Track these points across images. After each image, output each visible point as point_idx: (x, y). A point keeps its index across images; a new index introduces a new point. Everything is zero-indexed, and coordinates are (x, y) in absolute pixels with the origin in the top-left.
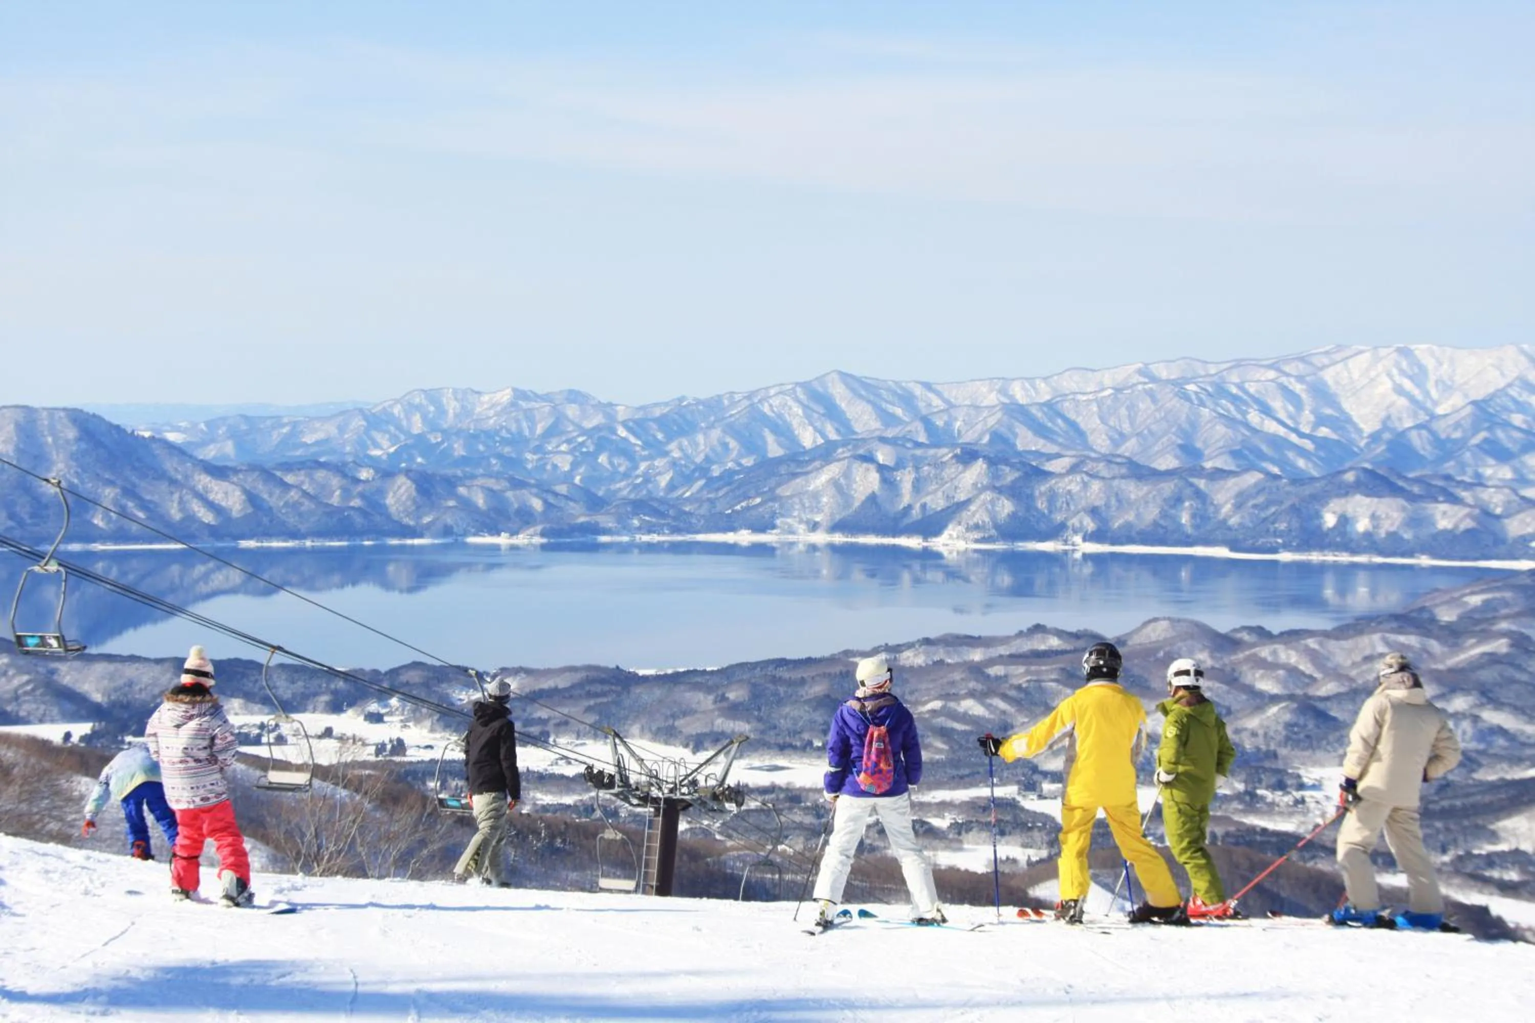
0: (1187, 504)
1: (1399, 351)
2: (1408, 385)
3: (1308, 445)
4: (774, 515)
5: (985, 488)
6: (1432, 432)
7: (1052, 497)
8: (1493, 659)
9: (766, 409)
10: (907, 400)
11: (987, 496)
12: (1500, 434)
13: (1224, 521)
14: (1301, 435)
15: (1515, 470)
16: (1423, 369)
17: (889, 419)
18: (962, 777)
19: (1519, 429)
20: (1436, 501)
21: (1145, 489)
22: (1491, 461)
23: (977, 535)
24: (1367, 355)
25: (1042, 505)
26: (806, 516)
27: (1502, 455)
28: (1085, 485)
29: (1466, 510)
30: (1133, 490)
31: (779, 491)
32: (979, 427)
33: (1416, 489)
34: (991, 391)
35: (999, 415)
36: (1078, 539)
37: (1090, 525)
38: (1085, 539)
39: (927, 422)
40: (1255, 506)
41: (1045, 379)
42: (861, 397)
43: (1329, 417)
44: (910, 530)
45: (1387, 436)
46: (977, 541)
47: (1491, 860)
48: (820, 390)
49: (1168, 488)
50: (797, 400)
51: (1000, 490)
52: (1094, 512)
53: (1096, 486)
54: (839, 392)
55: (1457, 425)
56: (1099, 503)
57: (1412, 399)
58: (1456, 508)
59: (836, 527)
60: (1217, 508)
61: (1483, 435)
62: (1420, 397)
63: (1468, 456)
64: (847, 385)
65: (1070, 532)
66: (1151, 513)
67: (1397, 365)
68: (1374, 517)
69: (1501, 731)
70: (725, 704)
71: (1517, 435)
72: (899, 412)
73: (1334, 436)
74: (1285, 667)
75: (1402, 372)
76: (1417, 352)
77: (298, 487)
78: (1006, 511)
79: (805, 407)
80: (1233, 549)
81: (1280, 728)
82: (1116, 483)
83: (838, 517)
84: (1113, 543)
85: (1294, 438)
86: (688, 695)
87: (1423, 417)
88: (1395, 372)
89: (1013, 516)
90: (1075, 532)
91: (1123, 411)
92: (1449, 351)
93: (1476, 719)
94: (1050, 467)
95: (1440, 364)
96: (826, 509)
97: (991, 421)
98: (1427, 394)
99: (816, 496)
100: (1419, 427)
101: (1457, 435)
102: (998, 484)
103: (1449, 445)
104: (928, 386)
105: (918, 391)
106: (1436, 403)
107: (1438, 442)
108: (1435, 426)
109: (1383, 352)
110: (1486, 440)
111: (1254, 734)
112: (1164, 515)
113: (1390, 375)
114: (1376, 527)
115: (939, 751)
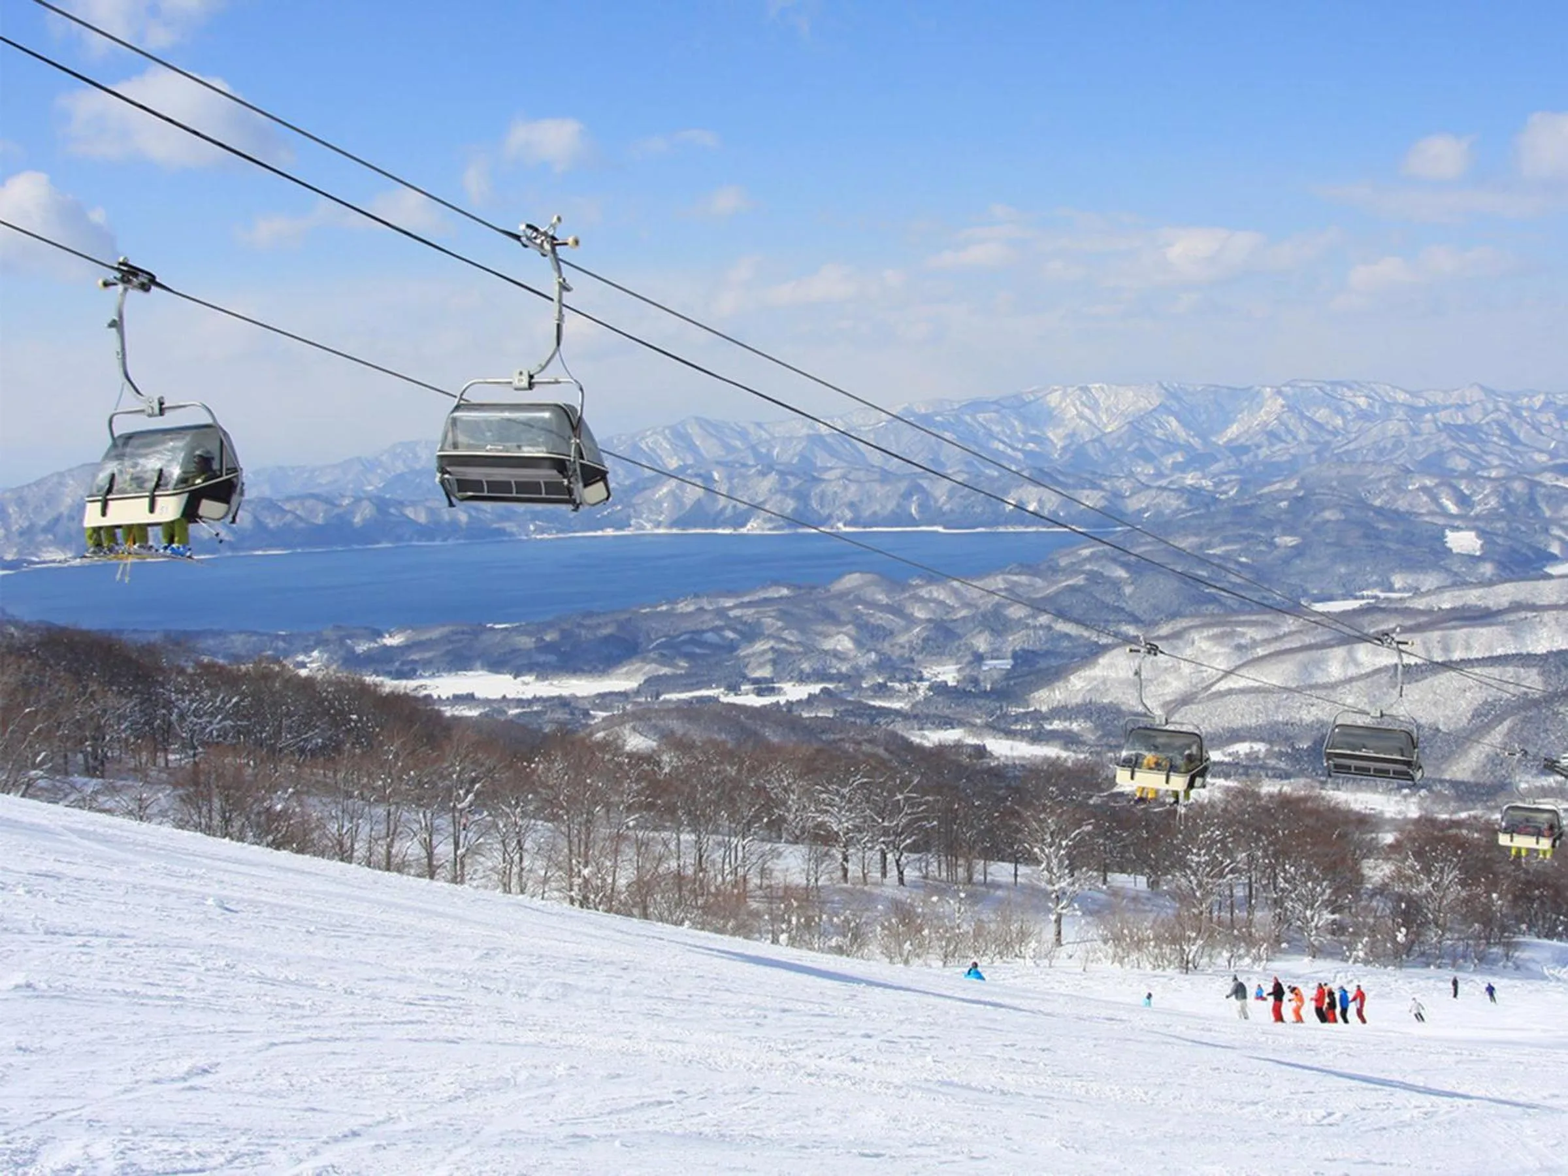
0: (915, 498)
1: (1081, 389)
2: (1087, 412)
3: (1020, 456)
4: (629, 517)
5: (777, 491)
6: (1103, 445)
7: (822, 497)
8: (1073, 589)
9: (643, 446)
10: (743, 434)
11: (779, 497)
12: (1147, 443)
13: (941, 508)
14: (1014, 449)
15: (1156, 468)
16: (1096, 401)
17: (730, 449)
18: (692, 685)
19: (1159, 440)
20: (1083, 488)
21: (888, 488)
22: (1141, 462)
23: (770, 525)
24: (1059, 392)
25: (814, 504)
26: (654, 517)
27: (1148, 457)
28: (846, 488)
29: (1102, 493)
30: (879, 490)
31: (634, 501)
32: (791, 452)
33: (1071, 481)
34: (802, 427)
35: (804, 443)
36: (840, 525)
37: (849, 515)
38: (845, 525)
39: (753, 448)
40: (961, 497)
41: (841, 418)
42: (711, 435)
43: (1035, 436)
44: (724, 524)
45: (1073, 447)
46: (770, 529)
47: (1017, 719)
48: (682, 431)
49: (903, 486)
50: (665, 438)
51: (786, 493)
52: (851, 505)
53: (853, 488)
54: (694, 430)
55: (1119, 439)
56: (856, 499)
57: (1090, 422)
58: (1095, 492)
59: (673, 524)
60: (936, 501)
61: (1135, 445)
62: (1095, 421)
63: (1125, 459)
64: (701, 427)
65: (835, 520)
66: (891, 506)
67: (1080, 398)
68: (1040, 501)
69: (1067, 636)
70: (543, 644)
71: (1158, 443)
72: (738, 444)
73: (1038, 449)
74: (935, 601)
75: (1083, 403)
76: (1093, 391)
77: (293, 512)
78: (792, 507)
79: (671, 444)
80: (945, 528)
81: (920, 642)
82: (867, 485)
83: (675, 517)
84: (865, 527)
85: (1009, 451)
86: (518, 639)
87: (1097, 434)
88: (1078, 403)
89: (795, 510)
90: (839, 520)
91: (892, 437)
92: (1114, 387)
93: (1049, 628)
94: (826, 476)
95: (1108, 397)
96: (666, 513)
97: (800, 447)
98: (1100, 419)
99: (659, 503)
100: (1093, 441)
101: (1119, 445)
102: (785, 488)
103: (1114, 453)
104: (759, 425)
105: (751, 429)
106: (1105, 425)
107: (1106, 451)
108: (1104, 440)
109: (1070, 390)
110: (1138, 449)
111: (902, 647)
112: (899, 505)
113: (1074, 405)
114: (1042, 507)
115: (682, 668)
